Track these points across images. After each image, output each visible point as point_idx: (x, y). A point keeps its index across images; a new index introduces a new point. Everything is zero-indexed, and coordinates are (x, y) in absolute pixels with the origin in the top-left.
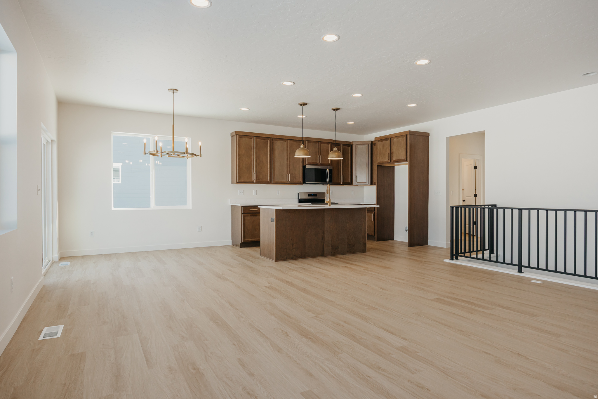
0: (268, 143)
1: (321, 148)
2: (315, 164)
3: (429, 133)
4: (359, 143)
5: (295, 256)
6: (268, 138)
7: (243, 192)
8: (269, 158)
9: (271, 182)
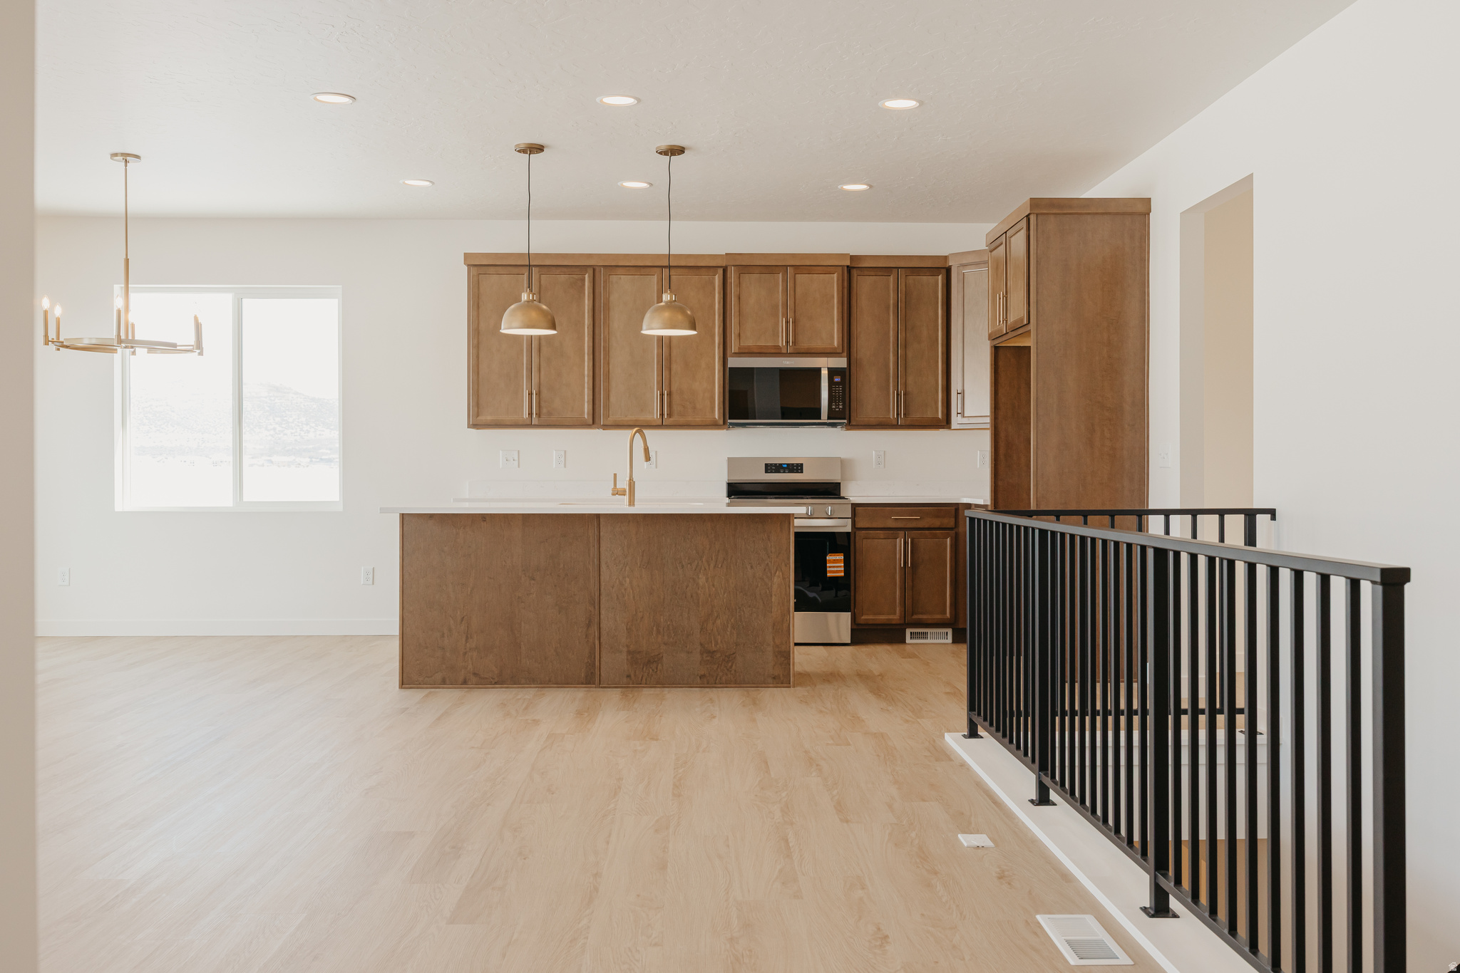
0: (584, 285)
1: (798, 290)
2: (773, 351)
3: (1148, 201)
4: (971, 259)
5: (475, 674)
6: (583, 268)
7: (516, 458)
8: (586, 339)
9: (594, 422)
